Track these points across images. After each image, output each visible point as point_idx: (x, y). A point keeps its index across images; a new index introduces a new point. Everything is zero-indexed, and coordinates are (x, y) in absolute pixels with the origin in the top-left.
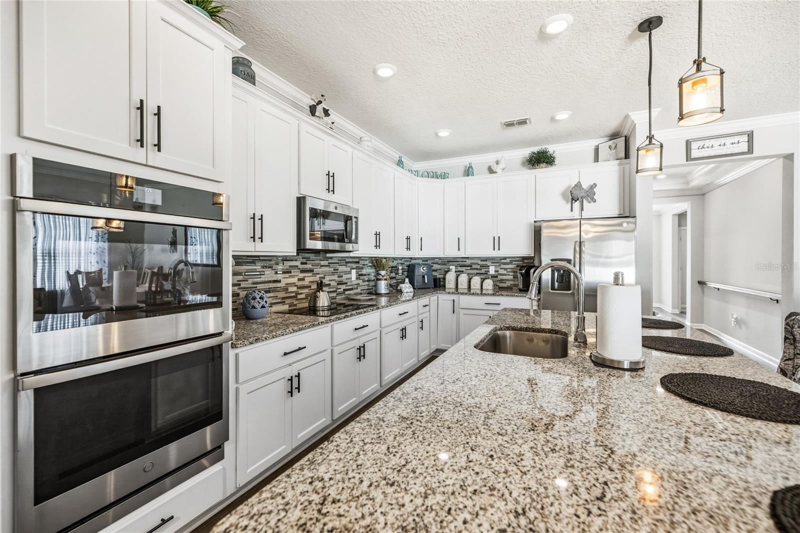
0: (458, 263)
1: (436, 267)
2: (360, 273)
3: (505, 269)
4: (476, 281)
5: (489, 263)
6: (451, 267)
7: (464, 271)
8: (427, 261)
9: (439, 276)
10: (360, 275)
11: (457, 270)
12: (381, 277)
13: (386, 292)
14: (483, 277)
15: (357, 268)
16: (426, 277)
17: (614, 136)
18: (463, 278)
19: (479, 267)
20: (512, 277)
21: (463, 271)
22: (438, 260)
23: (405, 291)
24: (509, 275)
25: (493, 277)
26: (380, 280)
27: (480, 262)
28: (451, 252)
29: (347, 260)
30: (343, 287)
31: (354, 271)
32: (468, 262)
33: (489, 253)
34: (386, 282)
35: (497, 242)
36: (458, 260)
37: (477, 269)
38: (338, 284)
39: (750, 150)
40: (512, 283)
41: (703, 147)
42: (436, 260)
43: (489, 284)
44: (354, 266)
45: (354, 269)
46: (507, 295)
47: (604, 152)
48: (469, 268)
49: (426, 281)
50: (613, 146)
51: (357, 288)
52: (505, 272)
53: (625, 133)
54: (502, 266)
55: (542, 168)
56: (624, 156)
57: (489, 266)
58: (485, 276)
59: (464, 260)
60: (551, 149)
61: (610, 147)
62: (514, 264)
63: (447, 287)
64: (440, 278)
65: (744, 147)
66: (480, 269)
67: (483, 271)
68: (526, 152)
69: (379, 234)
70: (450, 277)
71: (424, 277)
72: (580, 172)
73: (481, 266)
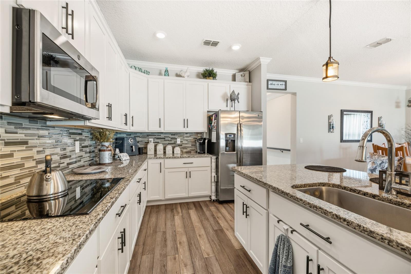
0: (155, 136)
1: (138, 139)
2: (83, 145)
3: (187, 140)
4: (169, 148)
5: (176, 137)
6: (150, 139)
7: (160, 142)
8: (130, 135)
9: (140, 146)
10: (83, 147)
11: (154, 141)
12: (105, 148)
13: (110, 162)
14: (173, 145)
15: (80, 140)
16: (134, 147)
17: (242, 70)
18: (160, 147)
19: (170, 139)
20: (190, 145)
21: (159, 142)
22: (139, 134)
23: (124, 159)
24: (189, 144)
25: (179, 145)
26: (104, 151)
27: (170, 136)
28: (154, 128)
29: (70, 131)
30: (67, 161)
31: (77, 143)
32: (162, 136)
33: (180, 129)
34: (110, 152)
35: (186, 123)
36: (155, 134)
37: (168, 140)
38: (61, 158)
39: (286, 89)
40: (191, 149)
41: (272, 84)
42: (138, 134)
43: (178, 150)
44: (78, 137)
45: (77, 140)
46: (197, 157)
48: (163, 140)
49: (134, 150)
50: (243, 75)
51: (80, 161)
52: (186, 142)
53: (249, 69)
54: (185, 138)
55: (211, 79)
56: (249, 81)
57: (176, 139)
58: (174, 145)
59: (160, 134)
60: (215, 70)
61: (241, 75)
62: (192, 137)
63: (148, 154)
64: (142, 148)
65: (283, 87)
66: (171, 141)
67: (173, 142)
68: (201, 69)
69: (111, 107)
70: (151, 147)
71: (132, 147)
72: (230, 85)
73: (171, 139)
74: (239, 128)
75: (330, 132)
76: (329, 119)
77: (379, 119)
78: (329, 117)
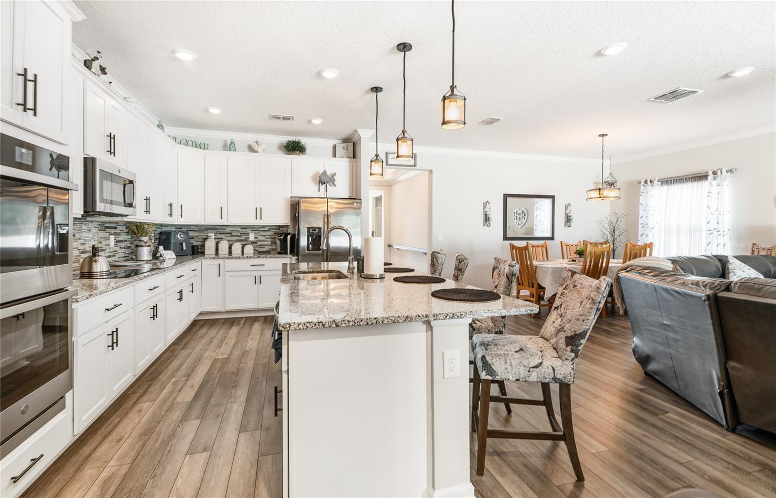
0: (217, 231)
1: (191, 234)
2: (118, 239)
3: (264, 236)
4: (237, 247)
5: (248, 231)
6: (210, 235)
7: (224, 238)
8: (181, 228)
9: (195, 244)
10: (117, 242)
11: (216, 237)
12: (143, 244)
13: (149, 259)
14: (244, 243)
15: (115, 234)
16: (184, 244)
17: (346, 140)
18: (224, 246)
19: (239, 234)
20: (270, 243)
21: (222, 238)
22: (194, 227)
23: (168, 258)
24: (267, 241)
25: (253, 243)
26: (142, 246)
27: (240, 230)
28: (213, 219)
29: (106, 225)
31: (112, 237)
32: (228, 230)
33: (252, 221)
34: (149, 248)
35: (259, 213)
36: (217, 228)
37: (237, 236)
39: (415, 165)
40: (270, 247)
41: (394, 159)
42: (192, 227)
43: (249, 249)
44: (113, 231)
45: (112, 234)
46: (270, 257)
47: (339, 150)
48: (229, 235)
49: (184, 248)
50: (346, 148)
51: (114, 256)
52: (263, 238)
53: (353, 140)
54: (261, 233)
55: (297, 155)
56: (352, 156)
57: (248, 234)
58: (245, 243)
59: (224, 228)
60: (304, 141)
61: (344, 148)
62: (272, 232)
63: (206, 253)
64: (198, 246)
65: (412, 162)
66: (240, 236)
67: (243, 238)
68: (285, 139)
69: (149, 200)
70: (210, 245)
71: (182, 244)
72: (324, 163)
73: (241, 234)
74: (326, 220)
75: (486, 226)
76: (484, 208)
77: (567, 207)
78: (485, 204)
